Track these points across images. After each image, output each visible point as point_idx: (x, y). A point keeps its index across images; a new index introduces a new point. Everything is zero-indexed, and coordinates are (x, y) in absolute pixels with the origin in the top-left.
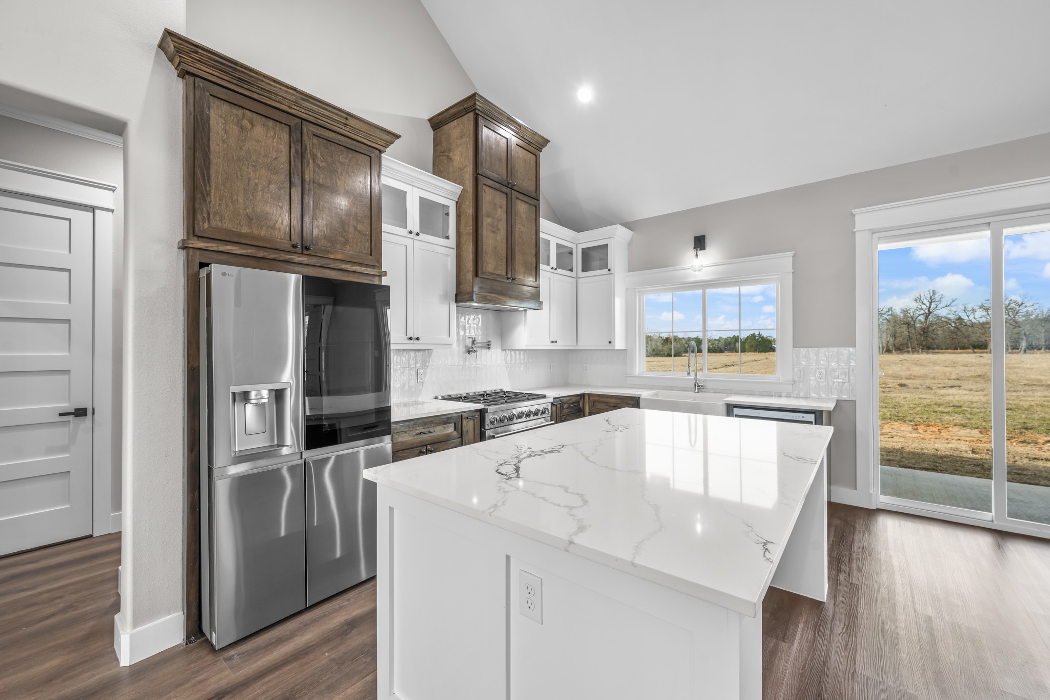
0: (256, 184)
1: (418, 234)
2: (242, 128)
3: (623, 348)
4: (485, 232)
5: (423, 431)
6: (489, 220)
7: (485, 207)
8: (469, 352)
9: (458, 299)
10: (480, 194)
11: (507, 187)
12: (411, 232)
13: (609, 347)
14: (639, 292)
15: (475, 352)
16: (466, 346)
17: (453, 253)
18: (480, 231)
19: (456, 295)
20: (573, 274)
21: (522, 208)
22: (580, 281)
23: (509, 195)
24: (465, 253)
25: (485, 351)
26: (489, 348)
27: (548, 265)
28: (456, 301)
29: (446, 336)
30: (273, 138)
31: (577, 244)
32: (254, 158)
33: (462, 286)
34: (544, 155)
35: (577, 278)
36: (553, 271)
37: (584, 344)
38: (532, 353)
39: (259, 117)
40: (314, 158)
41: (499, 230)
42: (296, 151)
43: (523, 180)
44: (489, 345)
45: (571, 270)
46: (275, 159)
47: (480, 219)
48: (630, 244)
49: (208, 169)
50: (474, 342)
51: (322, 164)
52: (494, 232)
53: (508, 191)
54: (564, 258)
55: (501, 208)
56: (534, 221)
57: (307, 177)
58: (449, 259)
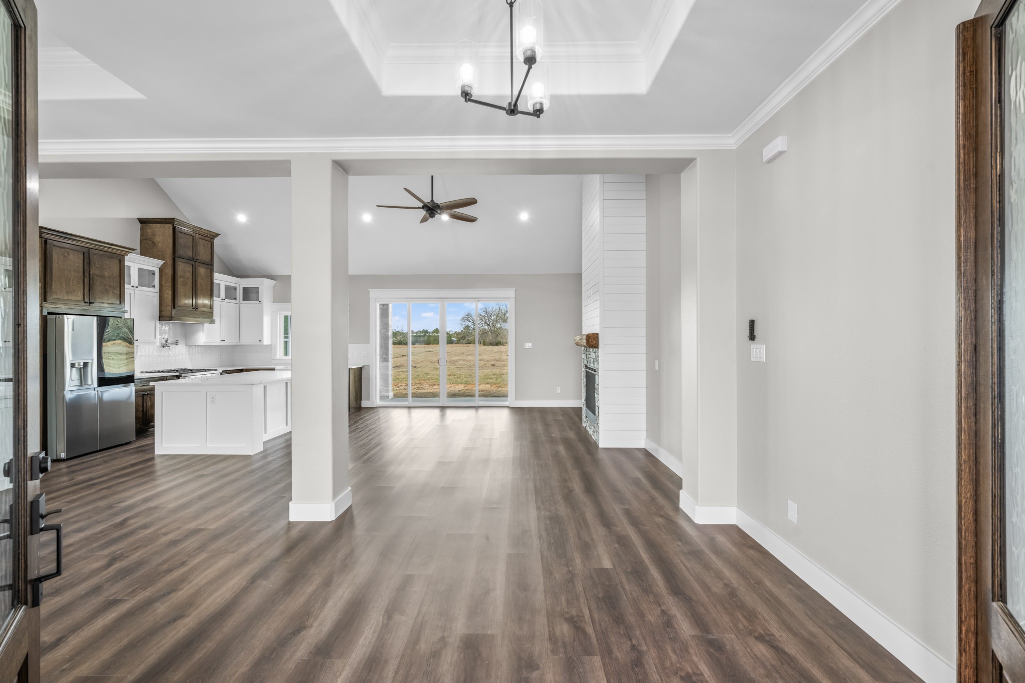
0: (70, 279)
1: (137, 287)
2: (65, 256)
3: (270, 344)
4: (179, 286)
5: (145, 384)
6: (182, 279)
7: (180, 272)
8: (163, 347)
9: (161, 319)
10: (176, 267)
11: (193, 261)
12: (133, 286)
13: (260, 343)
14: (280, 313)
15: (168, 346)
16: (162, 343)
17: (158, 295)
18: (176, 286)
19: (159, 317)
20: (237, 301)
21: (202, 271)
22: (241, 305)
23: (194, 265)
24: (166, 295)
25: (174, 346)
26: (177, 344)
27: (219, 297)
28: (159, 320)
29: (153, 339)
30: (77, 258)
31: (239, 284)
32: (69, 268)
33: (163, 313)
34: (216, 241)
35: (239, 304)
36: (223, 300)
37: (244, 341)
38: (208, 347)
39: (71, 251)
40: (94, 264)
41: (187, 284)
42: (87, 262)
43: (203, 256)
44: (177, 342)
45: (235, 299)
46: (78, 267)
47: (176, 280)
48: (274, 287)
49: (52, 275)
50: (166, 341)
51: (97, 266)
52: (184, 285)
53: (193, 263)
54: (230, 293)
55: (189, 272)
56: (210, 277)
57: (91, 273)
58: (155, 299)
